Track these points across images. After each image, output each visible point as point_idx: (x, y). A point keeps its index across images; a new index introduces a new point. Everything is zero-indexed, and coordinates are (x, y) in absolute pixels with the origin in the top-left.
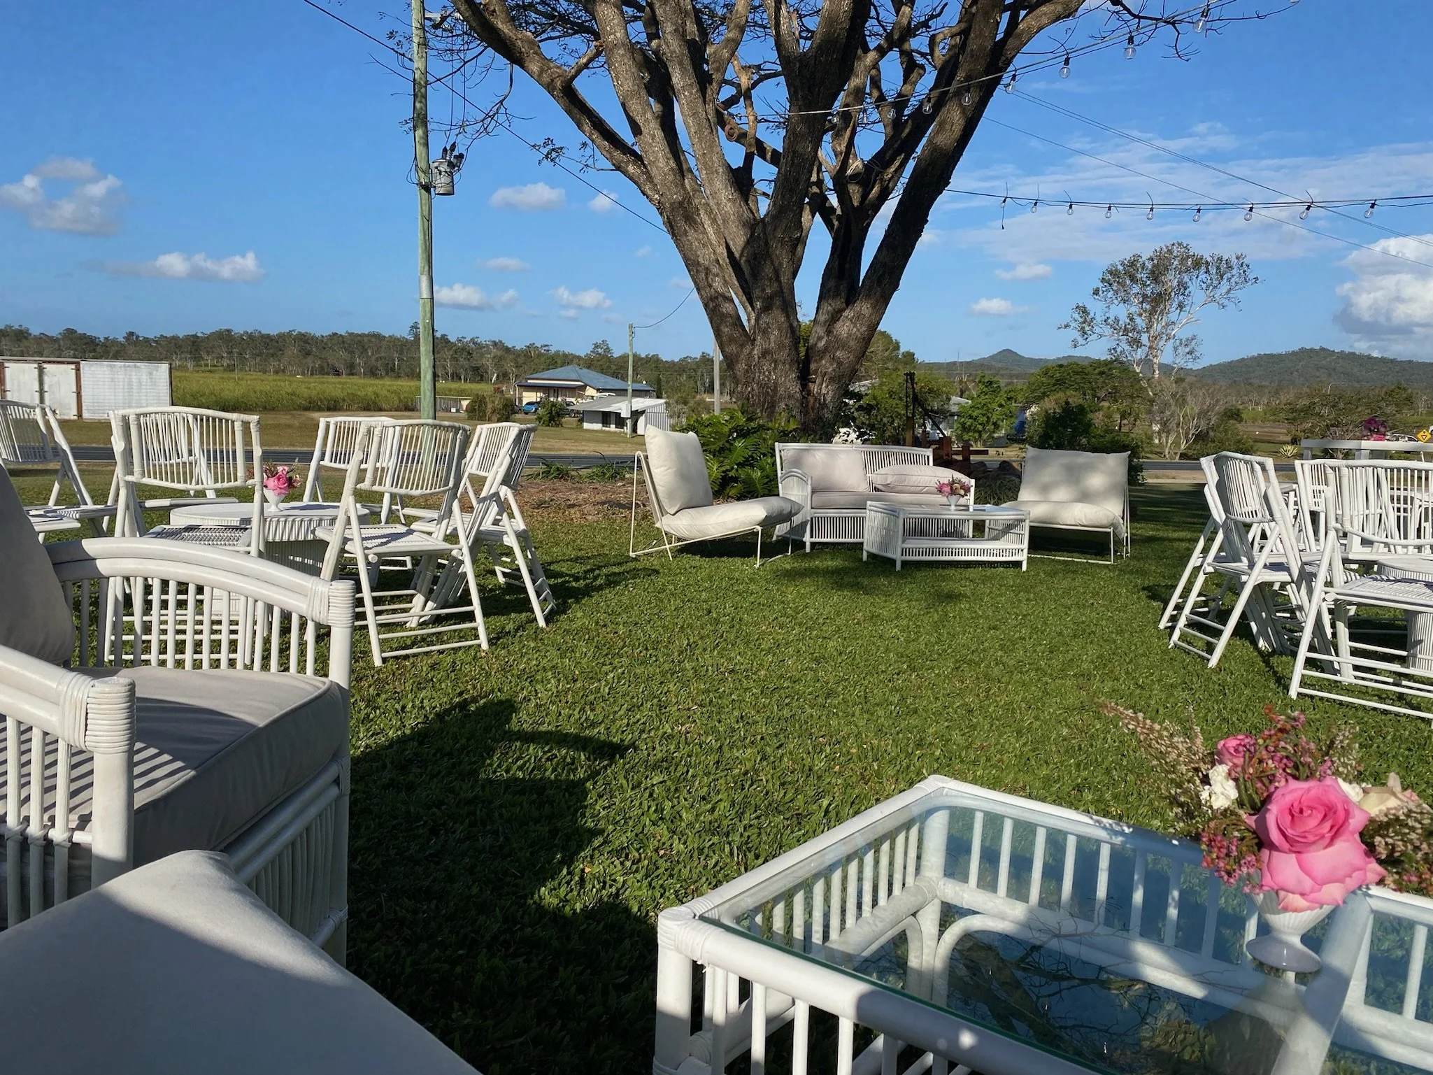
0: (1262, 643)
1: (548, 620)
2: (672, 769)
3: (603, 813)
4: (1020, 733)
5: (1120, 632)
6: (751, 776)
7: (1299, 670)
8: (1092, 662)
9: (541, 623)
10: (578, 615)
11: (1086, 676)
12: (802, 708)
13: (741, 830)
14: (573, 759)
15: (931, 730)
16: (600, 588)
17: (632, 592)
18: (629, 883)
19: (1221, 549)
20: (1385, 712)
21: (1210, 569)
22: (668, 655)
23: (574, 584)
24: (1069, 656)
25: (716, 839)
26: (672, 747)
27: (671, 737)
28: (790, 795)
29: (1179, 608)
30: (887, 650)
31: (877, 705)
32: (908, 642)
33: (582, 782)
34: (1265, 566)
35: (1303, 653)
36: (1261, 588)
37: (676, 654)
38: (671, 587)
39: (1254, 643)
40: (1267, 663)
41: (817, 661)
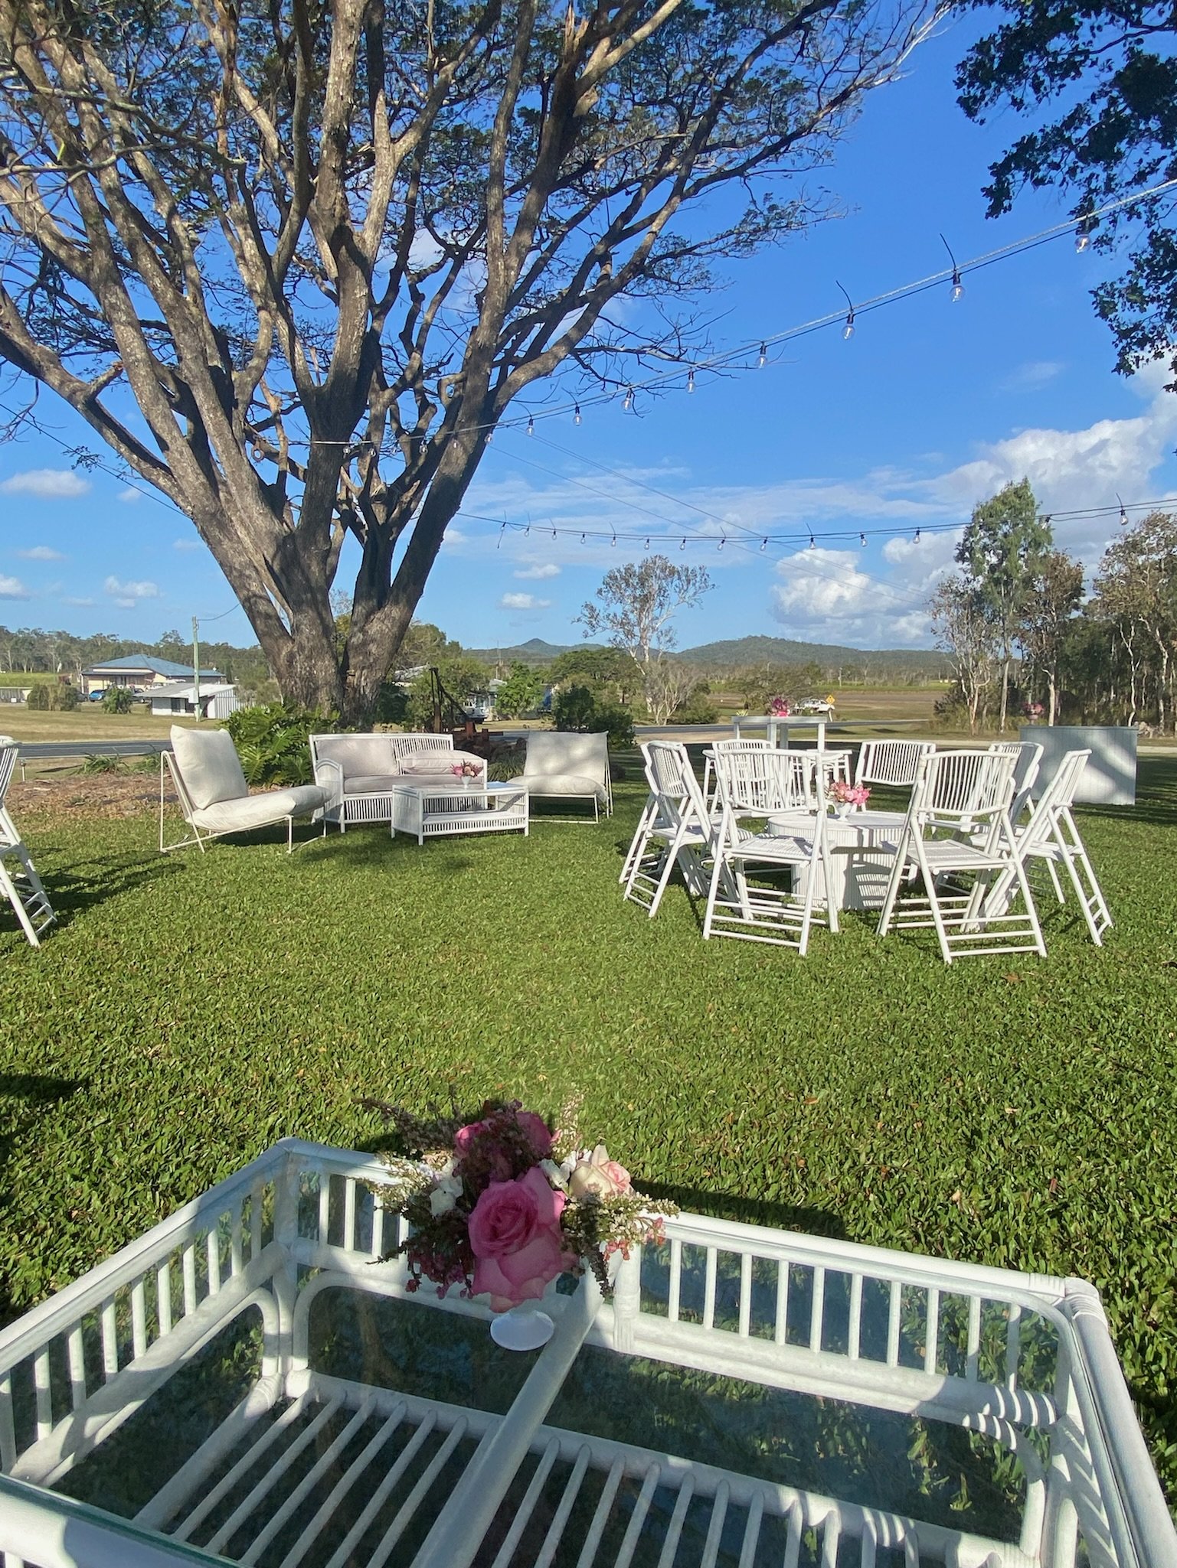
0: (693, 889)
1: (41, 937)
2: (120, 1105)
3: (21, 1174)
4: (480, 1005)
5: (587, 890)
6: (205, 1099)
7: (710, 917)
8: (559, 922)
9: (33, 940)
10: (81, 928)
11: (551, 936)
12: (283, 1008)
13: (172, 1169)
14: (11, 1109)
15: (403, 1014)
16: (116, 892)
17: (152, 893)
18: (22, 1262)
19: (658, 816)
20: (769, 944)
21: (650, 835)
22: (164, 964)
23: (87, 890)
24: (542, 919)
25: (139, 1187)
26: (130, 1077)
27: (134, 1064)
28: (240, 1114)
29: (632, 864)
30: (387, 931)
31: (359, 994)
32: (408, 919)
33: (12, 1135)
34: (688, 829)
35: (712, 901)
36: (686, 849)
37: (173, 961)
38: (193, 884)
39: (687, 889)
40: (693, 907)
41: (316, 951)
